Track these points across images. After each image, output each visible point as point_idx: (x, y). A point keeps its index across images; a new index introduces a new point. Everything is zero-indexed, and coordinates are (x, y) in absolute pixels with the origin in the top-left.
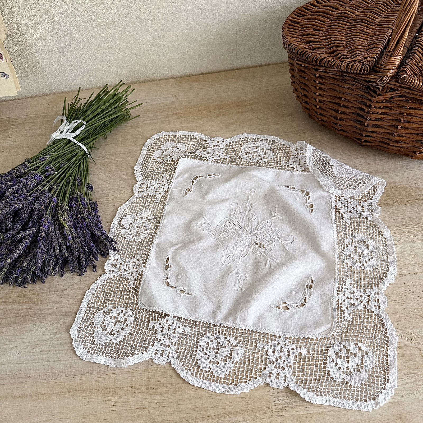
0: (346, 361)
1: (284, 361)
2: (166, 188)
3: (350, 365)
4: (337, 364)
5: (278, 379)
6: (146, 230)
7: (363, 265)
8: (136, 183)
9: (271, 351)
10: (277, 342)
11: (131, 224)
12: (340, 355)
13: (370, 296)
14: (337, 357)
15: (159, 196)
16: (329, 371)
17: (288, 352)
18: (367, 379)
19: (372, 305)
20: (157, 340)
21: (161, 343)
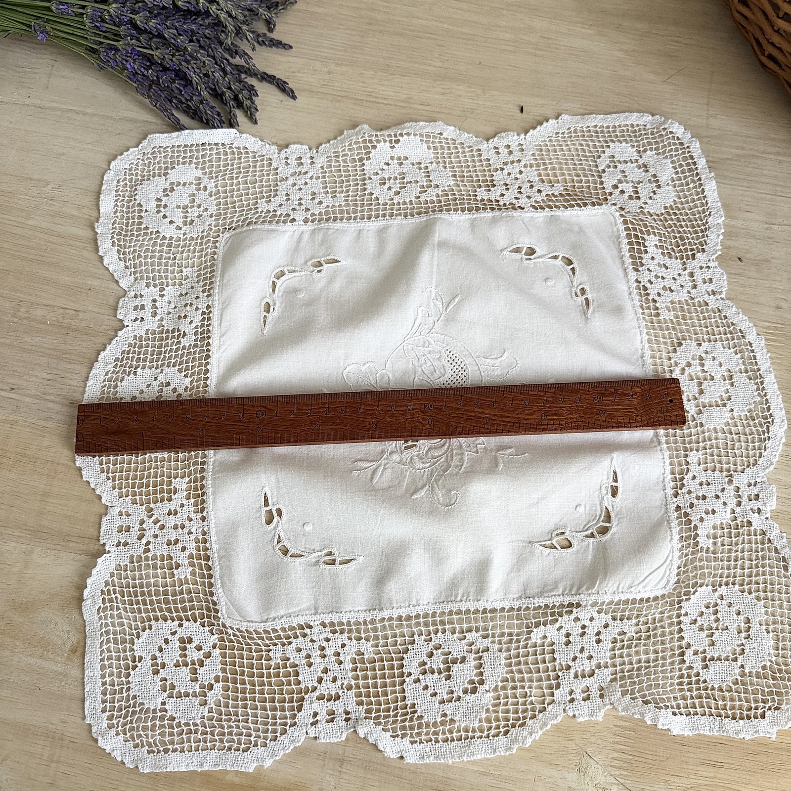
0: (178, 661)
1: (156, 536)
2: (523, 201)
3: (170, 669)
4: (166, 641)
5: (120, 531)
6: (398, 193)
7: (418, 681)
8: (518, 135)
9: (173, 506)
10: (193, 516)
11: (406, 158)
12: (188, 646)
13: (337, 702)
14: (181, 640)
15: (494, 194)
16: (150, 628)
17: (177, 541)
18: (146, 706)
19: (316, 706)
20: (162, 290)
21: (158, 298)
